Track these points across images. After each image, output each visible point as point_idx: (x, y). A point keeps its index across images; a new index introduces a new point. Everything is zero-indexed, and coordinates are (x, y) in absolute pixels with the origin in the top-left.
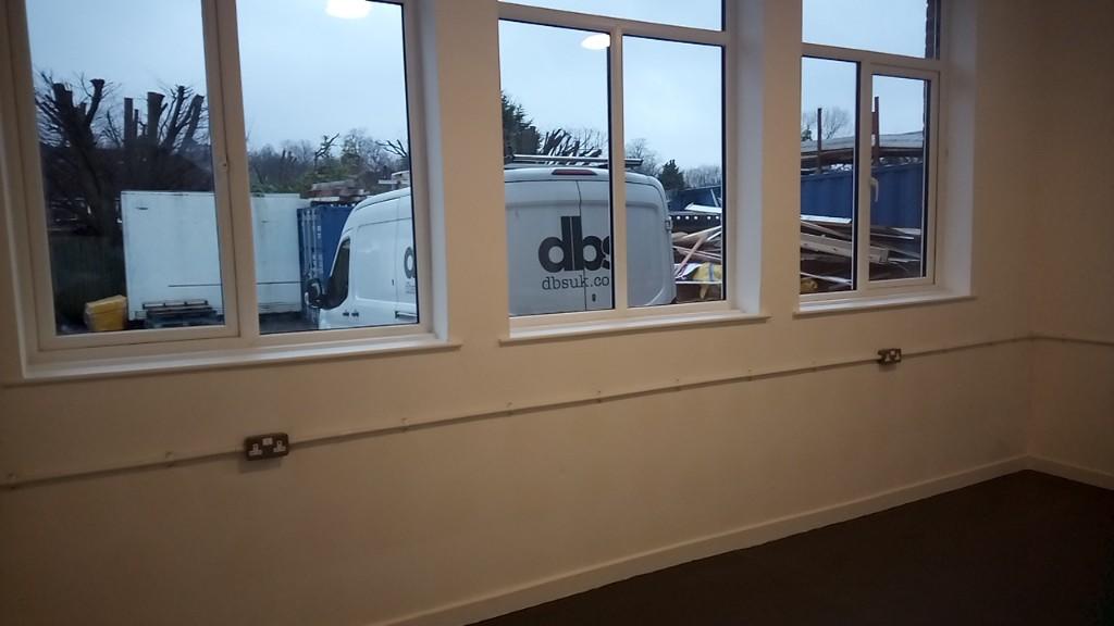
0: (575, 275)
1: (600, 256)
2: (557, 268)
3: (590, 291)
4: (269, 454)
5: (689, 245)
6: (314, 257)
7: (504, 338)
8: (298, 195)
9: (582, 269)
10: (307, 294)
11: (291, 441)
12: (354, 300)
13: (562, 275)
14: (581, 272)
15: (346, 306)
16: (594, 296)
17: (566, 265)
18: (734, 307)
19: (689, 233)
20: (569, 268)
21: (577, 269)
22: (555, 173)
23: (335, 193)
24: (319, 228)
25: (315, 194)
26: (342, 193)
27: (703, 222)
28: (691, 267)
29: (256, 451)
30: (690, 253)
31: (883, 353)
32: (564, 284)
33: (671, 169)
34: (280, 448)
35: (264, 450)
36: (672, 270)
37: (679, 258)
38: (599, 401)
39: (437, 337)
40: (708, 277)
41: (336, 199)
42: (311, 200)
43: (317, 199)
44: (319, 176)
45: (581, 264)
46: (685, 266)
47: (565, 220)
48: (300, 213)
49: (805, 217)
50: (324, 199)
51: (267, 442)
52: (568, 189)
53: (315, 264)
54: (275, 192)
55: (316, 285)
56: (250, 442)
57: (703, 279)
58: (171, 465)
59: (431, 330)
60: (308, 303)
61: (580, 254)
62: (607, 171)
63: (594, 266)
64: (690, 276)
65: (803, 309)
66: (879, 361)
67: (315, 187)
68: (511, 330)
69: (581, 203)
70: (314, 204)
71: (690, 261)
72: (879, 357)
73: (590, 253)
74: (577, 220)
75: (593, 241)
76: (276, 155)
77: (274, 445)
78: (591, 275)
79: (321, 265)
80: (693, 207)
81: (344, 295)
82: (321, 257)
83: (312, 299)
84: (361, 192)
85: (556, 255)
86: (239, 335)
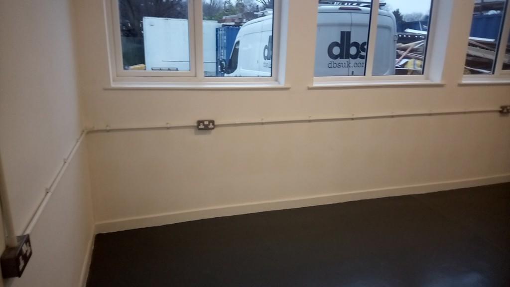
0: (344, 61)
1: (358, 52)
2: (336, 57)
3: (351, 70)
4: (207, 128)
5: (404, 49)
6: (222, 51)
7: (310, 86)
8: (217, 22)
9: (349, 58)
10: (219, 66)
11: (216, 123)
12: (240, 70)
13: (339, 60)
14: (347, 60)
15: (236, 72)
16: (353, 72)
17: (341, 56)
18: (427, 78)
19: (405, 44)
20: (342, 58)
21: (346, 58)
22: (340, 9)
23: (233, 21)
24: (225, 37)
25: (224, 21)
26: (236, 21)
27: (414, 38)
28: (404, 61)
29: (202, 126)
30: (404, 54)
31: (503, 108)
32: (339, 66)
33: (397, 13)
34: (211, 126)
35: (205, 126)
36: (394, 61)
37: (398, 56)
38: (352, 119)
39: (279, 83)
40: (412, 66)
41: (233, 24)
42: (222, 24)
43: (224, 24)
44: (226, 13)
45: (348, 56)
46: (401, 60)
47: (343, 33)
48: (217, 30)
49: (471, 38)
50: (228, 24)
51: (206, 123)
52: (346, 17)
53: (223, 54)
54: (207, 20)
55: (223, 62)
56: (199, 122)
57: (410, 67)
58: (168, 128)
59: (277, 80)
60: (220, 70)
61: (348, 50)
62: (369, 9)
63: (354, 57)
64: (403, 66)
65: (464, 82)
66: (501, 112)
67: (224, 18)
68: (314, 82)
69: (351, 25)
70: (224, 26)
71: (405, 58)
72: (501, 109)
73: (353, 50)
74: (349, 33)
75: (356, 44)
76: (207, 3)
77: (209, 125)
78: (352, 61)
79: (225, 55)
80: (409, 31)
81: (235, 68)
82: (225, 52)
83: (222, 68)
84: (245, 20)
85: (336, 51)
86: (196, 76)
